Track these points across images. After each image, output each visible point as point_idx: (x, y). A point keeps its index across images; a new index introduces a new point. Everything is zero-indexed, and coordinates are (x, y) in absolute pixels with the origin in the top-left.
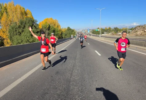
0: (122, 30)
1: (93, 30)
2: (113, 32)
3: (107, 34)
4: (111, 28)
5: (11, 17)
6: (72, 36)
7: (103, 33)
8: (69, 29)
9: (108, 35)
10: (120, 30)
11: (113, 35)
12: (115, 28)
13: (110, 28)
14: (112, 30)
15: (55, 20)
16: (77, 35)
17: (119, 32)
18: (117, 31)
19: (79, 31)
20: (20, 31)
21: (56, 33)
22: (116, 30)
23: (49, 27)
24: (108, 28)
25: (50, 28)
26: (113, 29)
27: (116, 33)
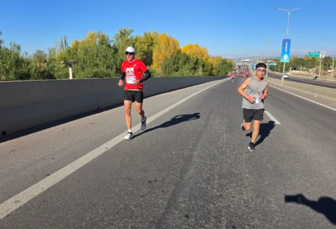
3: (302, 72)
5: (163, 52)
6: (230, 74)
7: (295, 69)
8: (224, 62)
16: (237, 71)
19: (240, 64)
20: (175, 67)
21: (206, 69)
23: (198, 60)
27: (326, 69)
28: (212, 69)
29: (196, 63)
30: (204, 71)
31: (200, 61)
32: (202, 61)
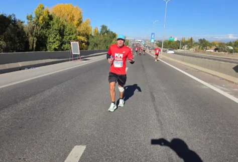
0: (214, 45)
2: (198, 47)
4: (194, 39)
10: (211, 45)
11: (198, 51)
12: (201, 40)
13: (191, 39)
14: (195, 44)
17: (208, 47)
18: (205, 46)
22: (204, 44)
24: (187, 40)
26: (198, 41)
27: (202, 49)
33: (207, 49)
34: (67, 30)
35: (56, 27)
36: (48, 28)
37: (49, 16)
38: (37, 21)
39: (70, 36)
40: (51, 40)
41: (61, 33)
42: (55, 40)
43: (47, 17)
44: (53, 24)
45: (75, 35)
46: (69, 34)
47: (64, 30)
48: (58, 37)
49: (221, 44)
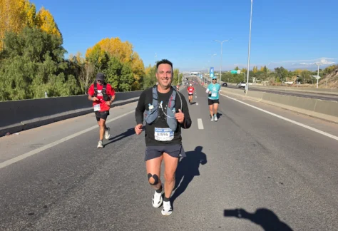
0: (294, 75)
1: (223, 73)
2: (273, 79)
3: (257, 84)
4: (268, 68)
9: (260, 84)
10: (290, 75)
11: (274, 85)
12: (278, 69)
13: (265, 68)
14: (271, 74)
15: (125, 42)
17: (287, 78)
18: (283, 77)
21: (123, 78)
22: (281, 74)
23: (107, 60)
24: (259, 69)
25: (109, 63)
26: (274, 71)
27: (280, 81)
28: (141, 80)
29: (104, 65)
30: (120, 82)
31: (112, 61)
32: (115, 61)
33: (285, 81)
34: (123, 69)
35: (114, 67)
36: (107, 68)
37: (106, 56)
38: (95, 62)
39: (127, 75)
40: (109, 80)
41: (119, 72)
42: (113, 80)
43: (104, 57)
44: (111, 64)
45: (132, 74)
46: (127, 73)
47: (121, 69)
48: (116, 77)
49: (304, 73)
